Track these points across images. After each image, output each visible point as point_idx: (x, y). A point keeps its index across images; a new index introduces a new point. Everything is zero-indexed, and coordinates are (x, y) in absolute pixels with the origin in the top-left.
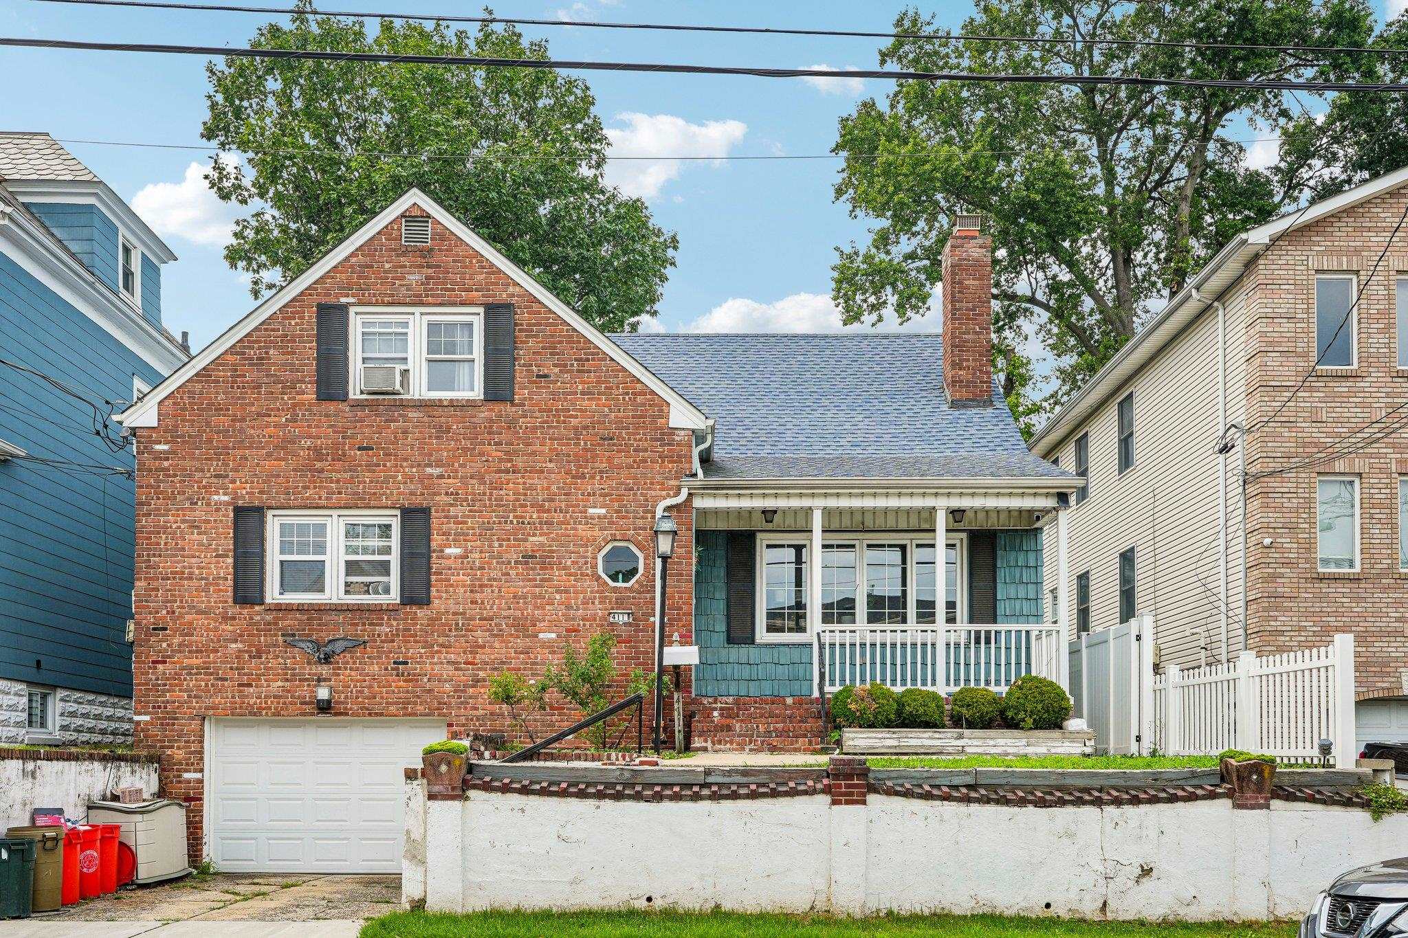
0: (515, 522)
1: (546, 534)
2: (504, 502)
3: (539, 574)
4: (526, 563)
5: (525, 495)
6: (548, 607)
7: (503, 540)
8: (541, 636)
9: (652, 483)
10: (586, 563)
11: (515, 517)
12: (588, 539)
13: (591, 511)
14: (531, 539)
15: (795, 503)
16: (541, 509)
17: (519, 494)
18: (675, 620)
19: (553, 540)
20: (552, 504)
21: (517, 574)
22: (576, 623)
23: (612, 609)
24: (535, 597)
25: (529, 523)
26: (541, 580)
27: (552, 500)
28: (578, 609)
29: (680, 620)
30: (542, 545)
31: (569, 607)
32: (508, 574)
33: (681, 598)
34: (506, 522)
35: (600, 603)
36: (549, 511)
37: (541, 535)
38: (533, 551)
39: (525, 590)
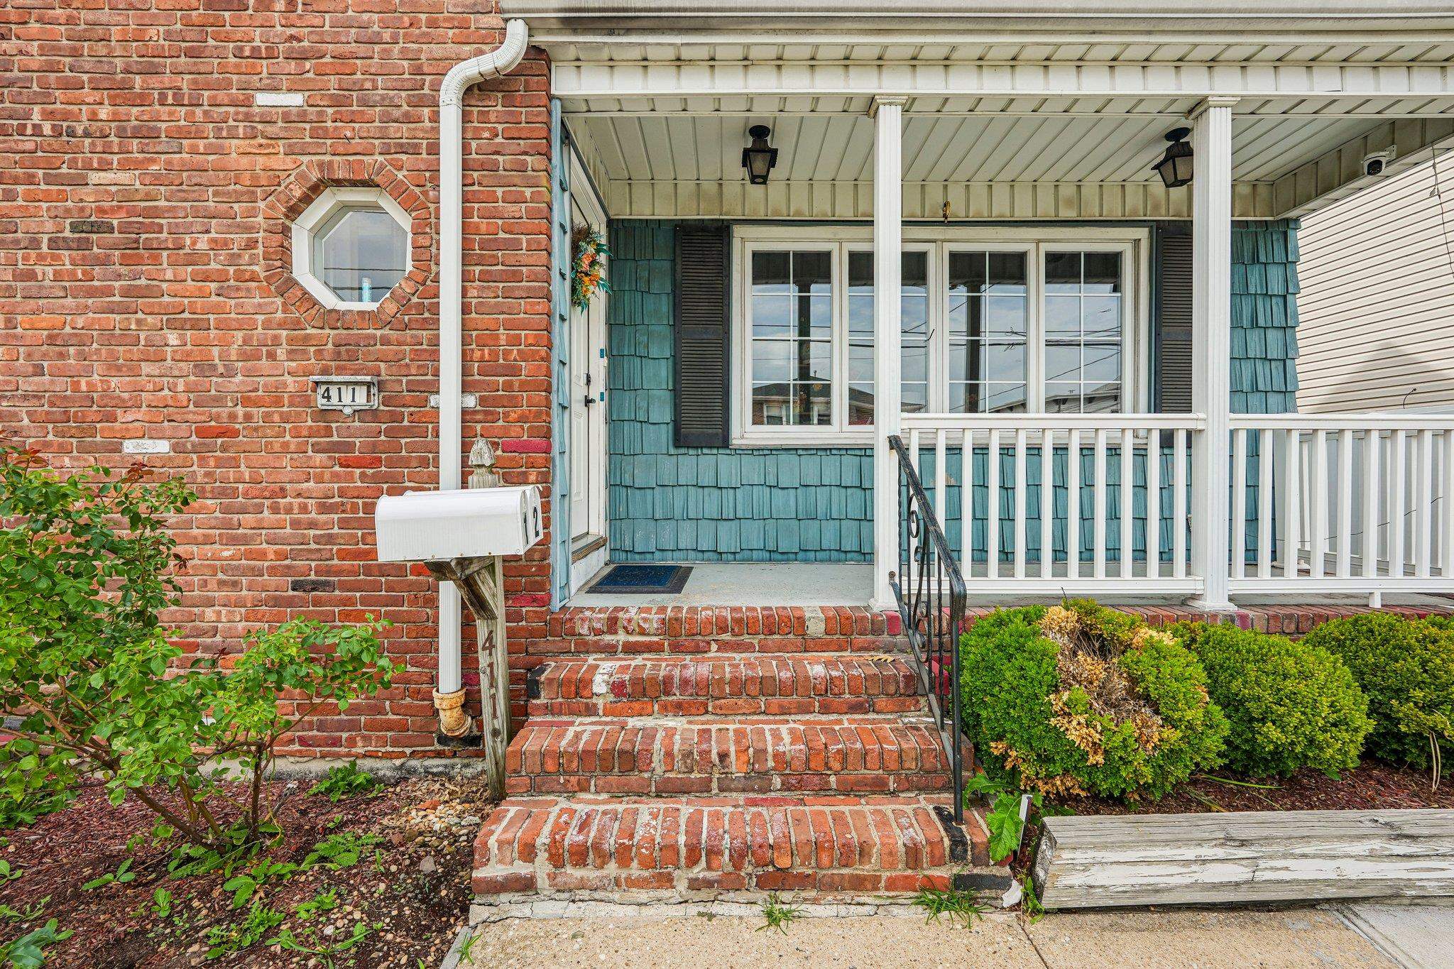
0: (47, 129)
1: (137, 165)
2: (16, 73)
3: (119, 277)
4: (84, 245)
5: (76, 53)
6: (146, 368)
7: (16, 182)
8: (129, 447)
9: (433, 24)
10: (252, 244)
11: (48, 115)
12: (254, 178)
13: (262, 99)
14: (94, 177)
15: (830, 83)
16: (120, 92)
17: (57, 51)
18: (497, 402)
19: (157, 180)
20: (154, 81)
21: (58, 277)
22: (224, 412)
23: (325, 371)
24: (109, 337)
25: (87, 134)
26: (126, 293)
27: (154, 71)
28: (229, 373)
29: (513, 402)
30: (127, 195)
31: (204, 368)
32: (31, 276)
33: (515, 341)
34: (21, 131)
35: (291, 355)
36: (142, 100)
37: (123, 167)
38: (101, 211)
39: (80, 322)
